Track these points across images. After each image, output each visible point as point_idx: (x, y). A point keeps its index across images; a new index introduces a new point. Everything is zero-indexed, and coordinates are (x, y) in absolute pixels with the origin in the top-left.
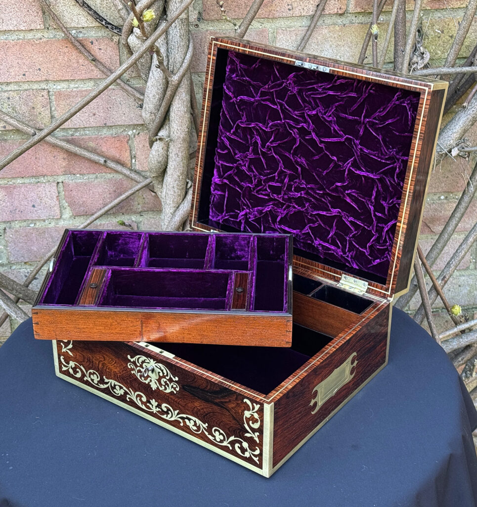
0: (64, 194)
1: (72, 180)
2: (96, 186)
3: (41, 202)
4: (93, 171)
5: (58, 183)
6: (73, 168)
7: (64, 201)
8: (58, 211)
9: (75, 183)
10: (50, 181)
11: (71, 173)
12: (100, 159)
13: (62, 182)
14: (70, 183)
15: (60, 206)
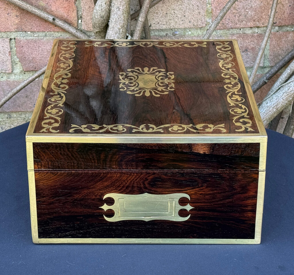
0: (16, 50)
1: (24, 37)
4: (42, 29)
5: (11, 39)
6: (25, 26)
7: (16, 57)
8: (10, 66)
9: (26, 39)
10: (4, 37)
11: (23, 30)
12: (50, 17)
13: (15, 39)
14: (21, 40)
15: (12, 61)
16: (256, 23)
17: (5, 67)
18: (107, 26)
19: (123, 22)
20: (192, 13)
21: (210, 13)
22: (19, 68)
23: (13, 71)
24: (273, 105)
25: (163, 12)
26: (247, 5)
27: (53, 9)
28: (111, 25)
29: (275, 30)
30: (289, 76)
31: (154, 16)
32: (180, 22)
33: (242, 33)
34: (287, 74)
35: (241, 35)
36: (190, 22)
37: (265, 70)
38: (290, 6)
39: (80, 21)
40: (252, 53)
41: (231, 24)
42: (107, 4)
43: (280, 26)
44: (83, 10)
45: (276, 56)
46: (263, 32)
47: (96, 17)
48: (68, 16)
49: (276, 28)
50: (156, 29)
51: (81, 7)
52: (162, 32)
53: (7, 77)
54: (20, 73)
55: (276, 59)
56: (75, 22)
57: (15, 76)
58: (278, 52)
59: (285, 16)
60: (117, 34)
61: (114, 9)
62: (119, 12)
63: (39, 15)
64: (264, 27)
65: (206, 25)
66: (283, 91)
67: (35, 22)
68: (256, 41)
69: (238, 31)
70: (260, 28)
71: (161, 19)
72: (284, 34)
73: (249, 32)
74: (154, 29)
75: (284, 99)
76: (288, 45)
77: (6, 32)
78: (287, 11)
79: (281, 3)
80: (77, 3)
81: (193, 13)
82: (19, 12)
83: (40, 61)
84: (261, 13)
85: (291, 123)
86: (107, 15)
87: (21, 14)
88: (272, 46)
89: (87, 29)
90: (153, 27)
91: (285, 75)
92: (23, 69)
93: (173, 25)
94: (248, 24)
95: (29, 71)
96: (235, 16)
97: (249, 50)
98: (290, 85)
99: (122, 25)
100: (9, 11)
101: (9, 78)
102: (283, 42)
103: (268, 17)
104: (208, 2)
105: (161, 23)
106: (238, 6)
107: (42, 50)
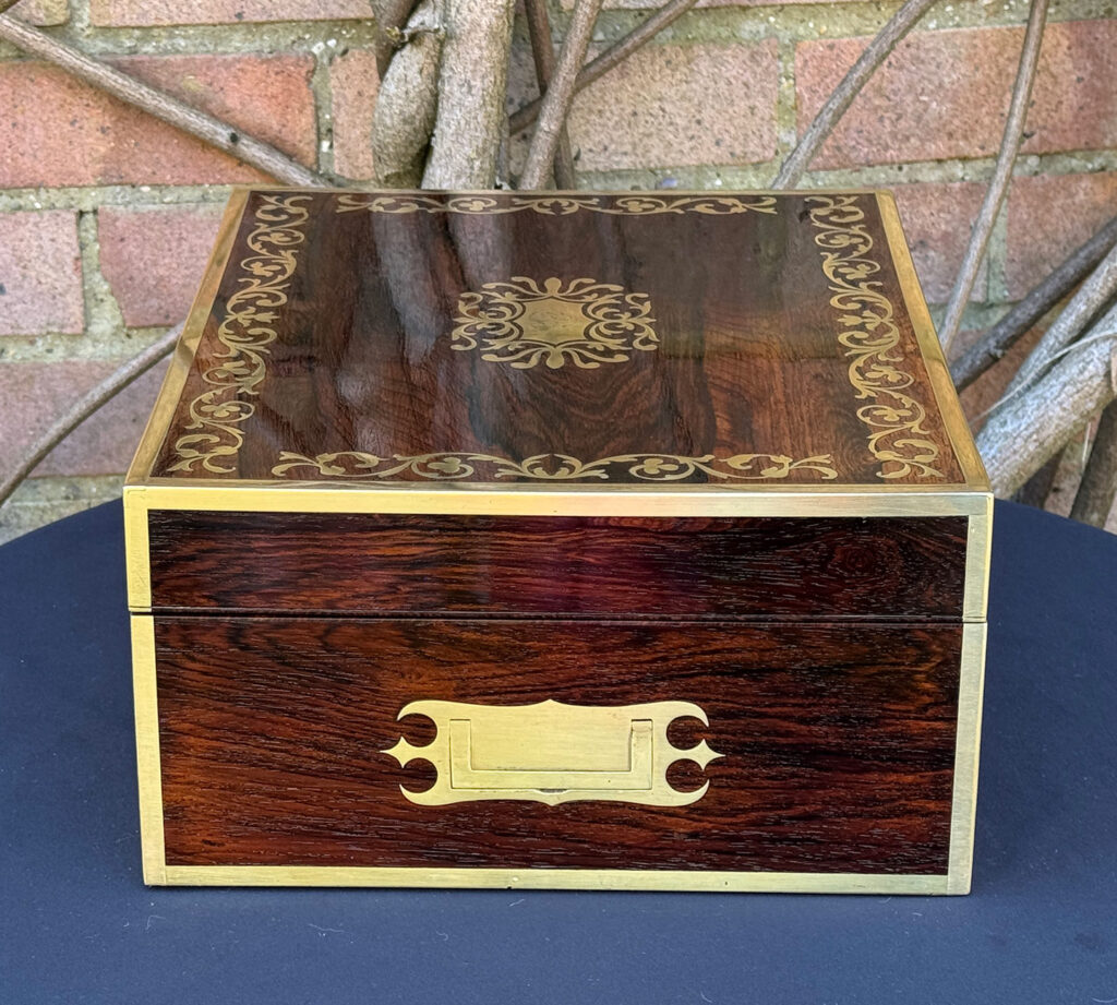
0: (99, 252)
1: (126, 204)
2: (201, 225)
3: (24, 276)
4: (193, 176)
5: (81, 214)
6: (131, 164)
7: (98, 277)
8: (77, 310)
9: (136, 213)
10: (57, 205)
11: (124, 180)
12: (220, 130)
13: (95, 212)
14: (119, 214)
15: (84, 293)
16: (957, 145)
17: (60, 313)
18: (425, 153)
19: (484, 134)
20: (727, 112)
21: (791, 110)
22: (108, 316)
23: (90, 329)
24: (1026, 429)
25: (623, 109)
26: (923, 78)
27: (230, 103)
28: (440, 147)
29: (1027, 169)
30: (1083, 323)
31: (588, 122)
32: (681, 143)
33: (905, 180)
34: (1073, 317)
35: (903, 188)
36: (717, 143)
37: (991, 315)
38: (1080, 80)
39: (325, 145)
40: (945, 253)
41: (866, 150)
42: (425, 72)
43: (1046, 154)
44: (339, 105)
45: (1032, 264)
46: (983, 177)
47: (388, 121)
48: (284, 126)
49: (1029, 161)
50: (597, 170)
51: (330, 94)
52: (618, 182)
53: (67, 347)
54: (114, 334)
55: (1030, 273)
56: (307, 149)
57: (94, 346)
58: (1040, 248)
59: (1064, 118)
60: (463, 180)
61: (451, 89)
62: (470, 99)
63: (182, 123)
64: (986, 157)
65: (777, 153)
66: (1064, 379)
67: (170, 152)
68: (958, 210)
69: (893, 172)
70: (973, 164)
71: (615, 135)
72: (1061, 181)
73: (930, 175)
74: (590, 172)
75: (1065, 405)
76: (1073, 221)
77: (63, 186)
78: (1072, 99)
79: (1046, 68)
80: (316, 79)
81: (731, 111)
82: (111, 116)
83: (183, 291)
84: (976, 108)
85: (1090, 503)
86: (426, 114)
87: (118, 120)
88: (1017, 226)
89: (351, 172)
90: (587, 164)
91: (1069, 322)
92: (124, 321)
93: (656, 153)
94: (927, 147)
95: (143, 327)
96: (881, 119)
97: (932, 243)
98: (1085, 355)
99: (481, 146)
100: (76, 110)
101: (73, 354)
102: (1057, 211)
103: (1001, 122)
104: (782, 71)
105: (613, 146)
106: (892, 82)
107: (192, 251)
